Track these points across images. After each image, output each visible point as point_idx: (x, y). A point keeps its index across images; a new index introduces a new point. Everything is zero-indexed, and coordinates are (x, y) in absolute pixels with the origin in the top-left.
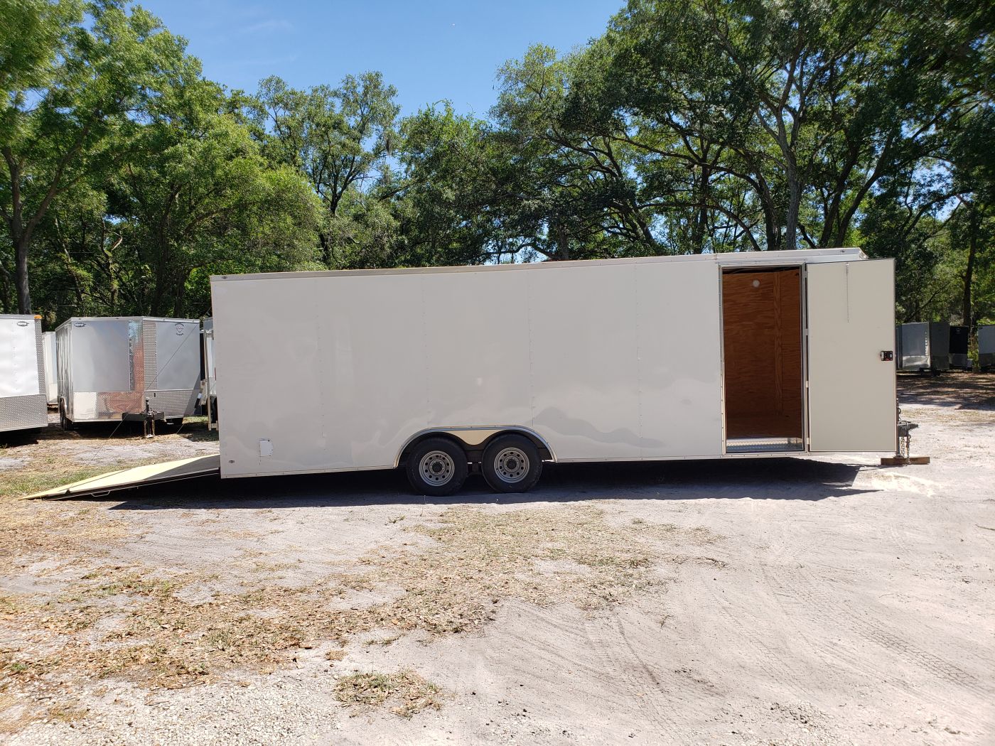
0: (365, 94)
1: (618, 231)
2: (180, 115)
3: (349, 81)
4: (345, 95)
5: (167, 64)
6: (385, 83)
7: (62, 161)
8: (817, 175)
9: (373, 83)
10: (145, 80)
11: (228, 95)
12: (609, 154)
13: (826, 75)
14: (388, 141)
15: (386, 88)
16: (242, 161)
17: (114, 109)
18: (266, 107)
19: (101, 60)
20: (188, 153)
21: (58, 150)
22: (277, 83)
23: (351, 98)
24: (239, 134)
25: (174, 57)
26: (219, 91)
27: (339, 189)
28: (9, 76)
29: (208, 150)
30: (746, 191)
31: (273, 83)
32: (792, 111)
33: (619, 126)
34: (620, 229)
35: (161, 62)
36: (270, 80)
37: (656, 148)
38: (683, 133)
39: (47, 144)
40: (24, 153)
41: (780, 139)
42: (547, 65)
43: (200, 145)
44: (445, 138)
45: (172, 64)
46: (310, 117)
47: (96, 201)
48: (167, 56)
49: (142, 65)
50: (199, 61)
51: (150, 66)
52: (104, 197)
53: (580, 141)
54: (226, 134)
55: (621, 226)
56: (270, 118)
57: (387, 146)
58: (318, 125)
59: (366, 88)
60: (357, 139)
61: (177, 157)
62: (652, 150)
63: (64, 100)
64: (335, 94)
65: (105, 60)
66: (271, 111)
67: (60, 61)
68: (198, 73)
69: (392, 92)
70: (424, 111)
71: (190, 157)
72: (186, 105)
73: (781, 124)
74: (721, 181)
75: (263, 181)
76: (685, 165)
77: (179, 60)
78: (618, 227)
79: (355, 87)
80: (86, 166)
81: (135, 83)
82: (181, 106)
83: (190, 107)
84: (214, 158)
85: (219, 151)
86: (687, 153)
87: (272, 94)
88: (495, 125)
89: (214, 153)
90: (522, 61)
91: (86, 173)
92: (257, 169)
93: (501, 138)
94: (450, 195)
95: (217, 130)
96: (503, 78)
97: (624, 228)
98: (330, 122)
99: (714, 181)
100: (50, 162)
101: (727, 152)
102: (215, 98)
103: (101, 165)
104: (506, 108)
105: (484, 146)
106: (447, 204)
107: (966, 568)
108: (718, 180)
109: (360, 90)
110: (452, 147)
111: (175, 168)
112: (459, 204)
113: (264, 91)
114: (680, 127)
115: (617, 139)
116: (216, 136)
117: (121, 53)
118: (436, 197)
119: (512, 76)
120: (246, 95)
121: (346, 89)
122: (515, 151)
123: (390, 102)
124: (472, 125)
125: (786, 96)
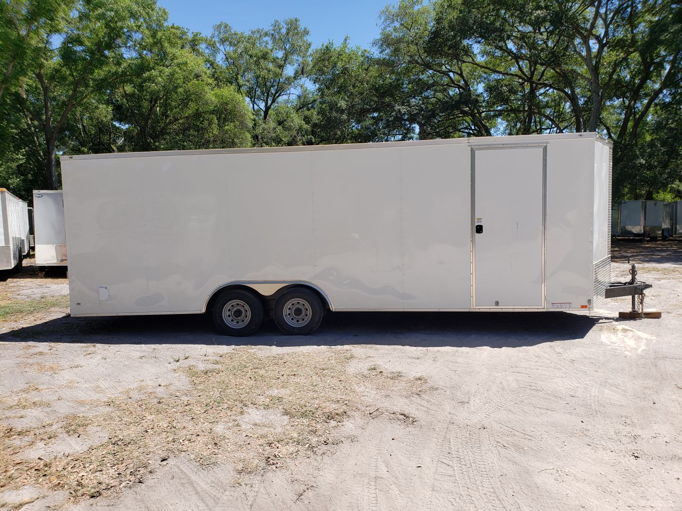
0: (288, 34)
1: (471, 131)
2: (156, 50)
3: (276, 25)
4: (273, 35)
5: (144, 14)
6: (302, 26)
7: (76, 84)
8: (617, 88)
9: (293, 26)
10: (128, 25)
11: (190, 36)
12: (461, 75)
13: (627, 11)
14: (303, 68)
15: (303, 29)
16: (197, 82)
17: (109, 47)
18: (218, 45)
19: (97, 11)
20: (159, 77)
21: (73, 75)
22: (225, 27)
23: (277, 37)
24: (195, 63)
25: (149, 8)
26: (184, 33)
27: (270, 102)
28: (36, 24)
29: (172, 74)
30: (565, 102)
31: (223, 27)
32: (597, 38)
33: (467, 51)
34: (472, 130)
35: (140, 12)
36: (220, 26)
37: (497, 69)
38: (517, 58)
39: (66, 71)
40: (52, 78)
41: (587, 60)
42: (416, 8)
43: (167, 71)
44: (340, 64)
45: (148, 14)
46: (246, 51)
47: (105, 112)
48: (144, 7)
49: (126, 14)
50: (166, 11)
51: (133, 15)
52: (110, 108)
53: (440, 65)
54: (186, 64)
55: (473, 128)
56: (221, 53)
57: (301, 72)
58: (251, 56)
59: (288, 29)
60: (281, 67)
61: (150, 79)
62: (495, 71)
63: (78, 41)
64: (266, 34)
65: (100, 11)
66: (222, 48)
67: (74, 14)
68: (165, 20)
69: (306, 32)
70: (325, 44)
71: (160, 79)
72: (158, 43)
73: (589, 49)
74: (546, 94)
75: (212, 96)
76: (519, 82)
77: (153, 10)
78: (471, 129)
79: (280, 29)
80: (92, 87)
81: (122, 28)
82: (155, 44)
83: (161, 44)
84: (177, 79)
85: (179, 75)
86: (520, 73)
87: (221, 36)
88: (375, 53)
89: (176, 76)
90: (397, 6)
91: (92, 92)
92: (207, 89)
93: (381, 63)
94: (343, 104)
95: (180, 60)
96: (383, 19)
97: (475, 129)
98: (260, 54)
99: (541, 95)
100: (69, 85)
101: (550, 72)
102: (181, 38)
103: (101, 86)
104: (386, 41)
105: (368, 68)
106: (342, 111)
107: (643, 439)
108: (545, 94)
109: (284, 31)
110: (345, 71)
111: (150, 87)
112: (350, 110)
113: (217, 33)
114: (512, 52)
115: (466, 62)
116: (178, 65)
117: (111, 6)
118: (333, 106)
119: (390, 18)
120: (203, 35)
121: (274, 30)
122: (392, 72)
123: (305, 39)
124: (360, 53)
125: (593, 26)
